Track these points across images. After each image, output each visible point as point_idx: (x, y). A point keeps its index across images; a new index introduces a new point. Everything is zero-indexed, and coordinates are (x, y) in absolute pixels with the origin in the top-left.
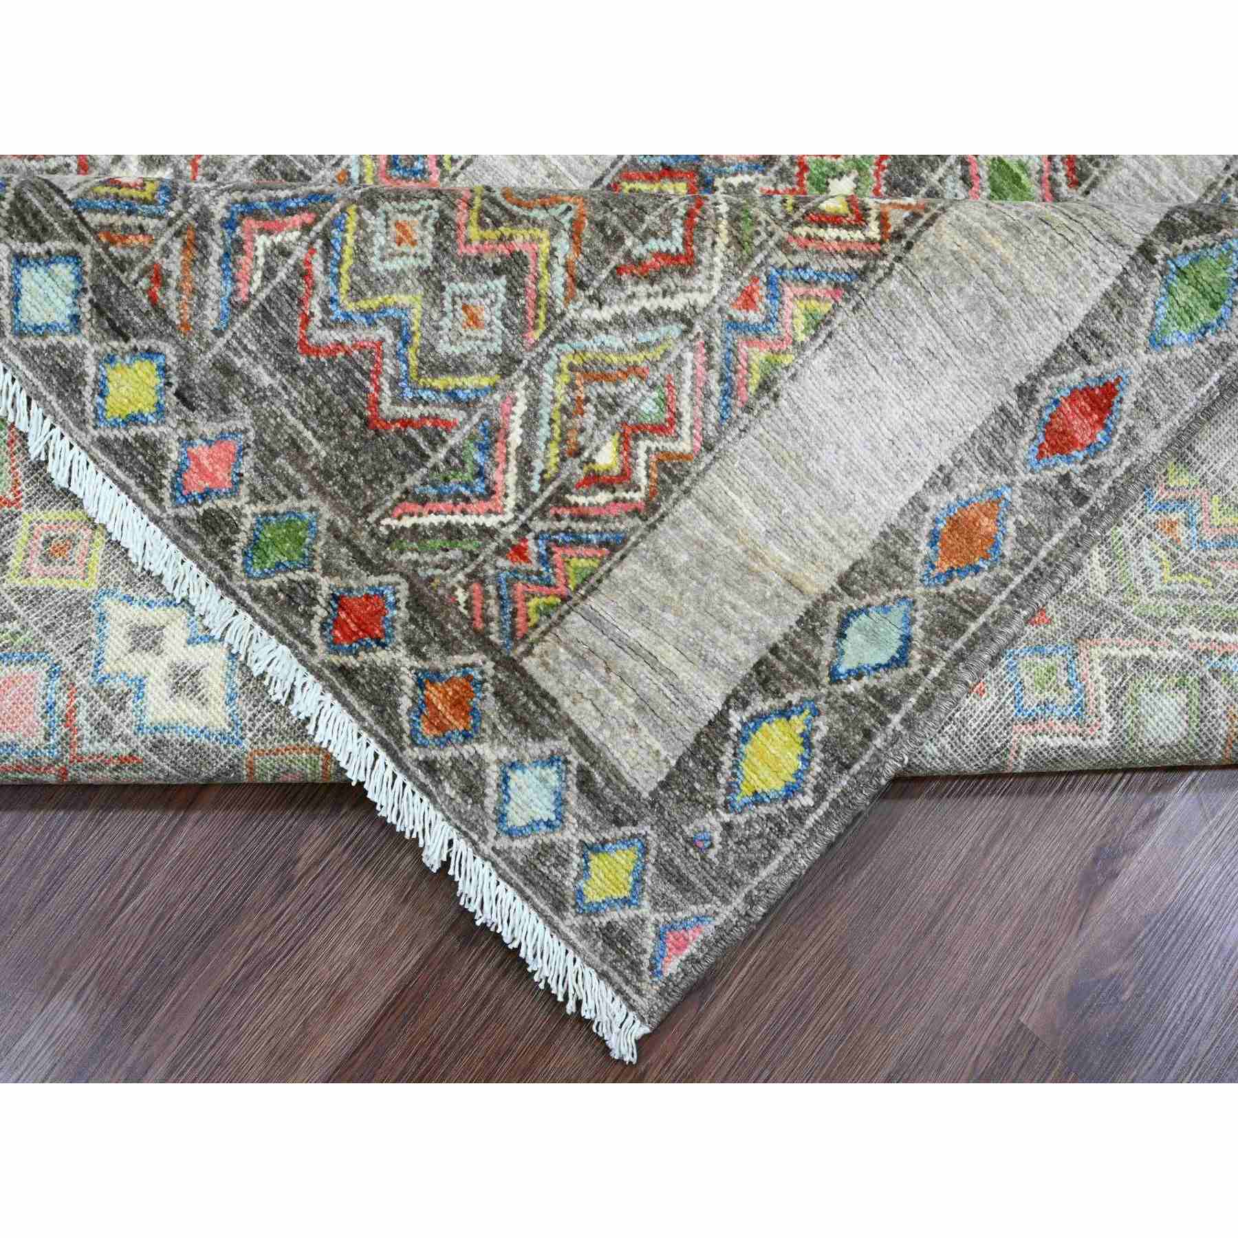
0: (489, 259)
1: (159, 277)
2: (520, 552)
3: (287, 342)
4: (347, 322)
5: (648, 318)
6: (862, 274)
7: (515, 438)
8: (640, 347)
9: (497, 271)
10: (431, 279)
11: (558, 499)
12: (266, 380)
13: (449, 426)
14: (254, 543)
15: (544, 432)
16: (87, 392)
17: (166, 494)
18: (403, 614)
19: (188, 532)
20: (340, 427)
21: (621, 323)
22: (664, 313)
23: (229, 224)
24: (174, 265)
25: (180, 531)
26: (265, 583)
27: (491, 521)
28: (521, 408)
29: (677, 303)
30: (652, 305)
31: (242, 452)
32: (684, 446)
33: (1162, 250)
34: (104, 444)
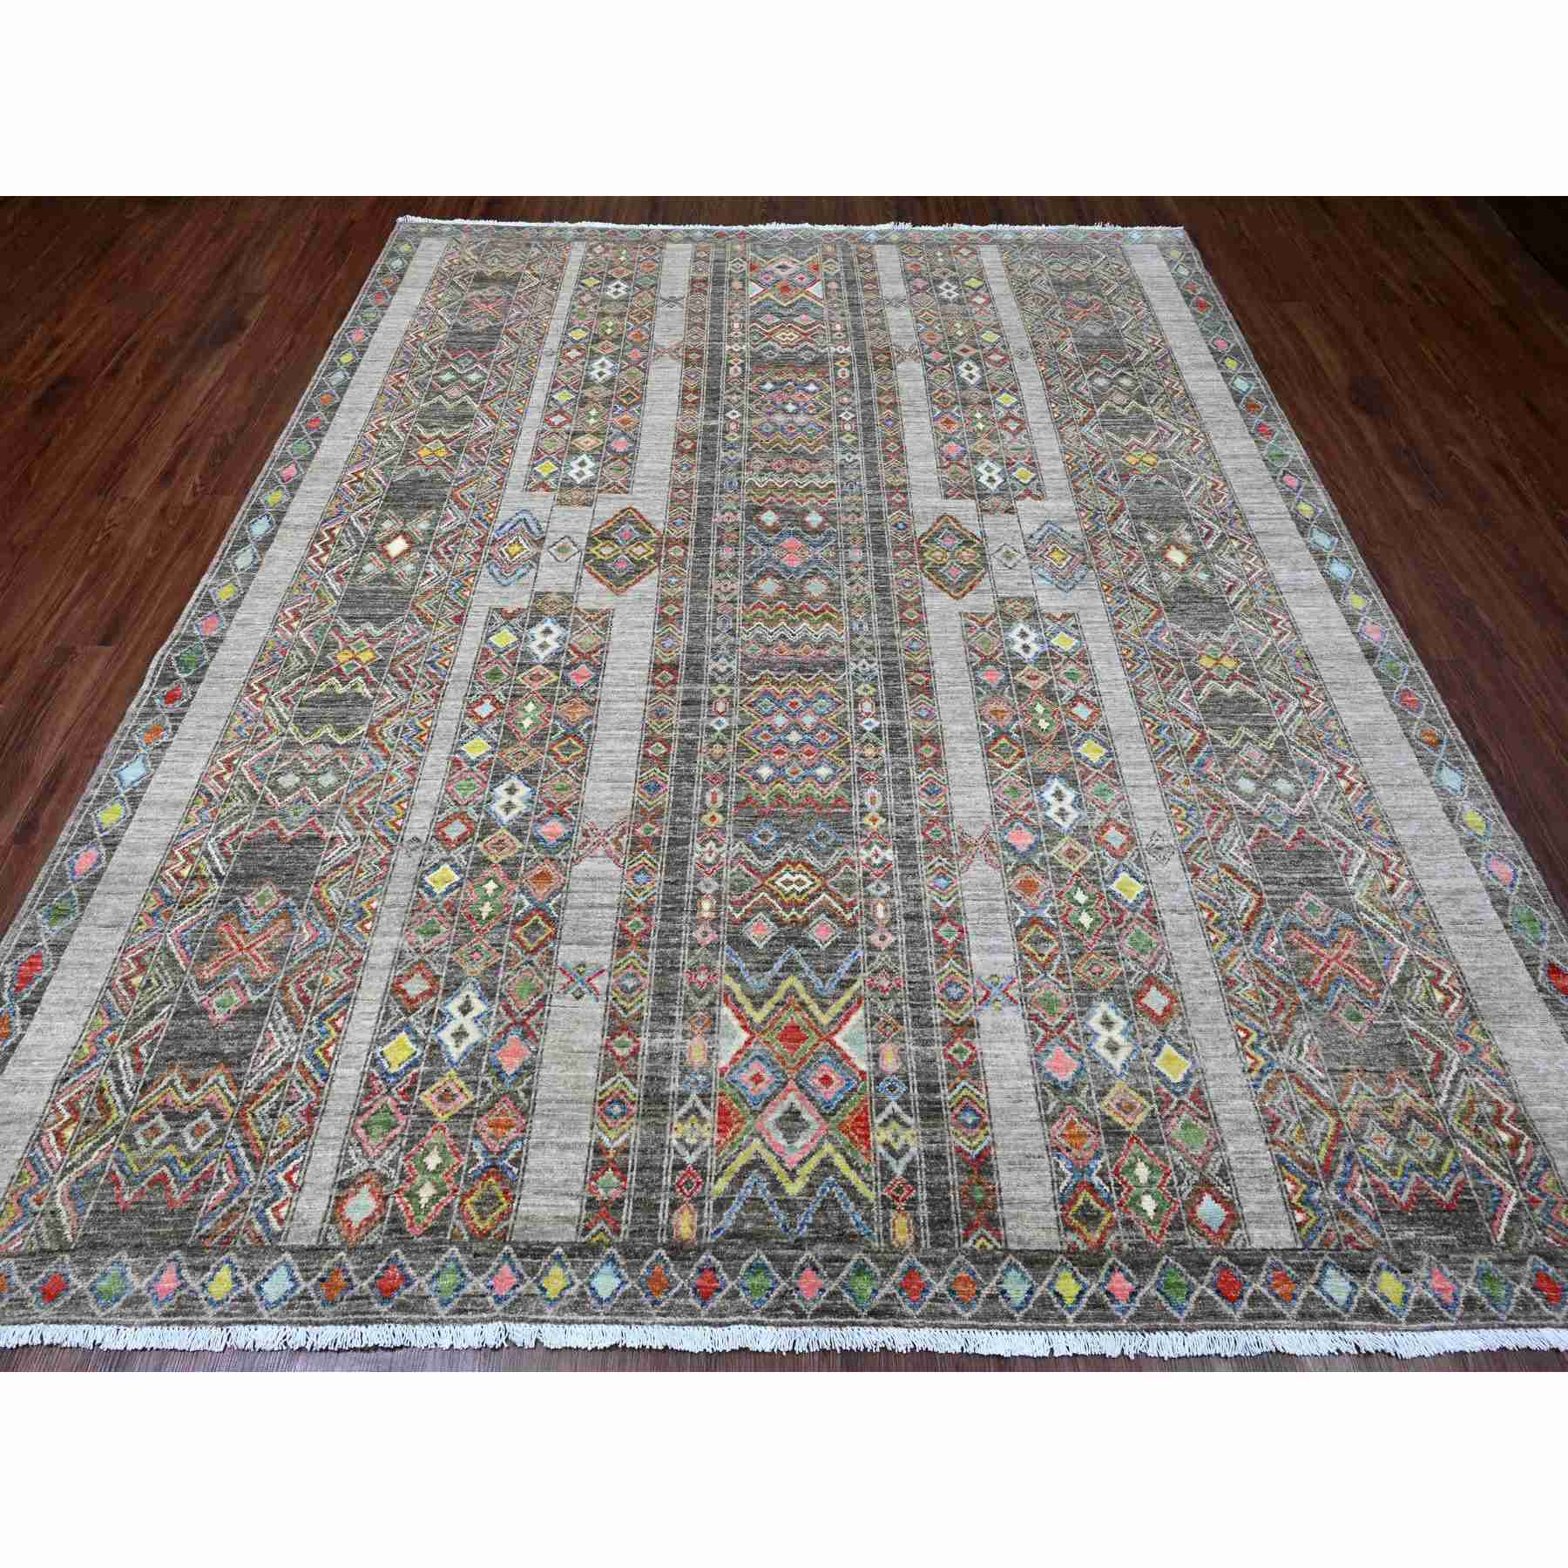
0: (1404, 1119)
1: (1350, 1239)
2: (1533, 1200)
3: (1399, 1213)
4: (1404, 1185)
5: (1455, 1082)
6: (1471, 1010)
7: (1482, 1162)
8: (1464, 1093)
9: (1409, 1119)
10: (1402, 1143)
11: (1517, 1168)
12: (1412, 1234)
13: (1464, 1181)
14: (1489, 1297)
15: (1484, 1151)
16: (1384, 1306)
17: (1446, 1314)
18: (1551, 1269)
19: (1469, 1319)
20: (1445, 1223)
21: (1451, 1092)
22: (1455, 1076)
23: (1344, 1198)
24: (1349, 1230)
25: (1466, 1324)
26: (1511, 1308)
27: (1514, 1200)
28: (1469, 1151)
29: (1455, 1069)
30: (1450, 1078)
31: (1441, 1269)
32: (1511, 1109)
33: (1509, 922)
34: (1410, 1320)
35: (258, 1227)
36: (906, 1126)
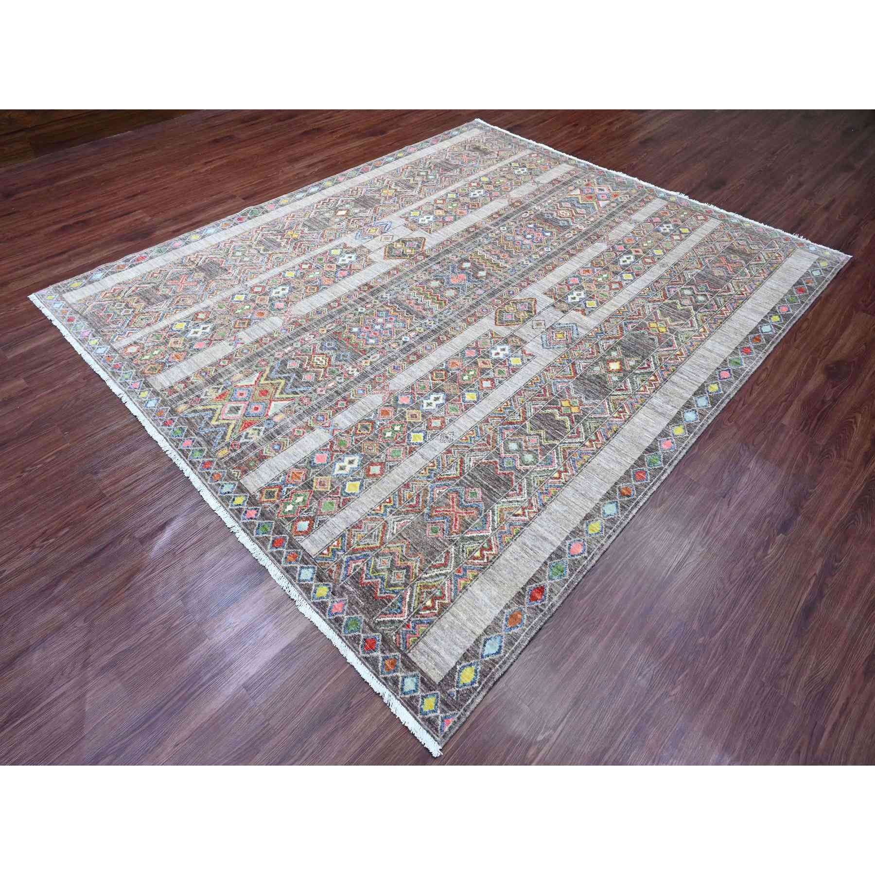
0: (402, 567)
1: (331, 571)
2: (408, 626)
3: (357, 582)
4: (371, 578)
5: (437, 575)
6: (483, 568)
7: (408, 600)
8: (435, 581)
9: (404, 569)
10: (390, 570)
11: (417, 613)
12: (352, 590)
13: (392, 598)
14: (347, 625)
15: (414, 598)
16: (312, 592)
17: (327, 614)
18: (380, 643)
19: (331, 622)
20: (368, 599)
21: (431, 577)
22: (440, 574)
23: (347, 562)
24: (334, 569)
25: (330, 622)
26: (349, 635)
27: (402, 619)
28: (409, 593)
29: (443, 572)
30: (438, 573)
31: (345, 604)
32: (446, 601)
33: (549, 563)
34: (314, 603)
35: (112, 337)
36: (259, 434)
